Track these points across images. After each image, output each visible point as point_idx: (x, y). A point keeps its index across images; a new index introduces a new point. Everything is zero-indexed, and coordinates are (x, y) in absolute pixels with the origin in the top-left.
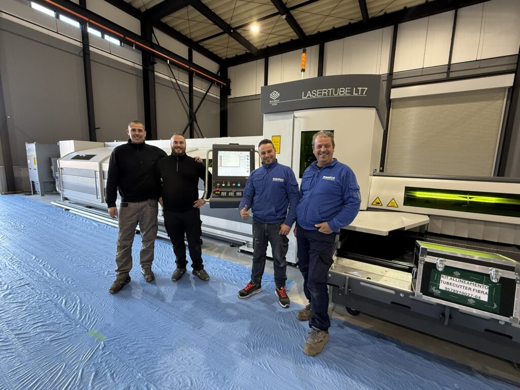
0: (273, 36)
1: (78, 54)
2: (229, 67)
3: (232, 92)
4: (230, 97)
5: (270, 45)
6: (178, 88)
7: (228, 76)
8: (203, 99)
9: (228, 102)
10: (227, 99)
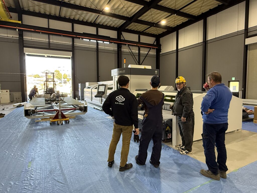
0: (177, 21)
1: (95, 51)
2: (161, 38)
3: (162, 51)
4: (161, 53)
5: (178, 24)
6: (132, 54)
7: (160, 42)
8: (146, 56)
9: (160, 56)
10: (159, 54)
